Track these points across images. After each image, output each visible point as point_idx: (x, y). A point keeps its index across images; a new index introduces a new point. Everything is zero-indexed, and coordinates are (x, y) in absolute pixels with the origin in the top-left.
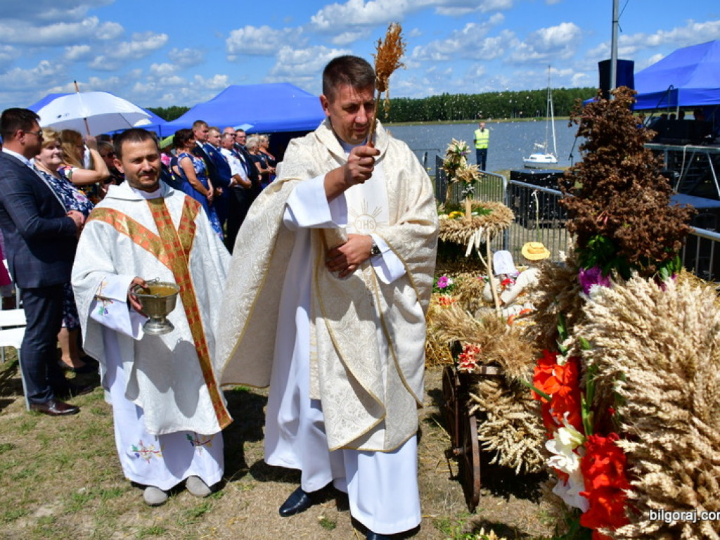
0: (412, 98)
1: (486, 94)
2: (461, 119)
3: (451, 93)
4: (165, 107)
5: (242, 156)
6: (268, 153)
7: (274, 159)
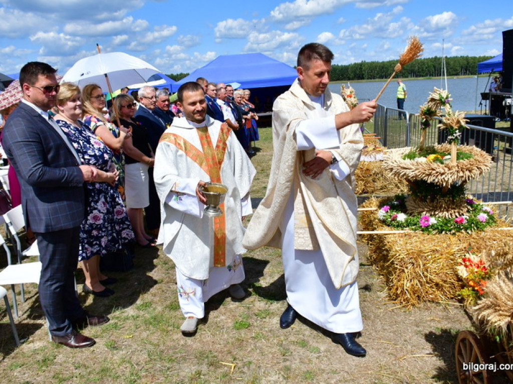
0: (340, 65)
2: (374, 79)
3: (366, 61)
4: (175, 74)
6: (249, 103)
7: (253, 107)
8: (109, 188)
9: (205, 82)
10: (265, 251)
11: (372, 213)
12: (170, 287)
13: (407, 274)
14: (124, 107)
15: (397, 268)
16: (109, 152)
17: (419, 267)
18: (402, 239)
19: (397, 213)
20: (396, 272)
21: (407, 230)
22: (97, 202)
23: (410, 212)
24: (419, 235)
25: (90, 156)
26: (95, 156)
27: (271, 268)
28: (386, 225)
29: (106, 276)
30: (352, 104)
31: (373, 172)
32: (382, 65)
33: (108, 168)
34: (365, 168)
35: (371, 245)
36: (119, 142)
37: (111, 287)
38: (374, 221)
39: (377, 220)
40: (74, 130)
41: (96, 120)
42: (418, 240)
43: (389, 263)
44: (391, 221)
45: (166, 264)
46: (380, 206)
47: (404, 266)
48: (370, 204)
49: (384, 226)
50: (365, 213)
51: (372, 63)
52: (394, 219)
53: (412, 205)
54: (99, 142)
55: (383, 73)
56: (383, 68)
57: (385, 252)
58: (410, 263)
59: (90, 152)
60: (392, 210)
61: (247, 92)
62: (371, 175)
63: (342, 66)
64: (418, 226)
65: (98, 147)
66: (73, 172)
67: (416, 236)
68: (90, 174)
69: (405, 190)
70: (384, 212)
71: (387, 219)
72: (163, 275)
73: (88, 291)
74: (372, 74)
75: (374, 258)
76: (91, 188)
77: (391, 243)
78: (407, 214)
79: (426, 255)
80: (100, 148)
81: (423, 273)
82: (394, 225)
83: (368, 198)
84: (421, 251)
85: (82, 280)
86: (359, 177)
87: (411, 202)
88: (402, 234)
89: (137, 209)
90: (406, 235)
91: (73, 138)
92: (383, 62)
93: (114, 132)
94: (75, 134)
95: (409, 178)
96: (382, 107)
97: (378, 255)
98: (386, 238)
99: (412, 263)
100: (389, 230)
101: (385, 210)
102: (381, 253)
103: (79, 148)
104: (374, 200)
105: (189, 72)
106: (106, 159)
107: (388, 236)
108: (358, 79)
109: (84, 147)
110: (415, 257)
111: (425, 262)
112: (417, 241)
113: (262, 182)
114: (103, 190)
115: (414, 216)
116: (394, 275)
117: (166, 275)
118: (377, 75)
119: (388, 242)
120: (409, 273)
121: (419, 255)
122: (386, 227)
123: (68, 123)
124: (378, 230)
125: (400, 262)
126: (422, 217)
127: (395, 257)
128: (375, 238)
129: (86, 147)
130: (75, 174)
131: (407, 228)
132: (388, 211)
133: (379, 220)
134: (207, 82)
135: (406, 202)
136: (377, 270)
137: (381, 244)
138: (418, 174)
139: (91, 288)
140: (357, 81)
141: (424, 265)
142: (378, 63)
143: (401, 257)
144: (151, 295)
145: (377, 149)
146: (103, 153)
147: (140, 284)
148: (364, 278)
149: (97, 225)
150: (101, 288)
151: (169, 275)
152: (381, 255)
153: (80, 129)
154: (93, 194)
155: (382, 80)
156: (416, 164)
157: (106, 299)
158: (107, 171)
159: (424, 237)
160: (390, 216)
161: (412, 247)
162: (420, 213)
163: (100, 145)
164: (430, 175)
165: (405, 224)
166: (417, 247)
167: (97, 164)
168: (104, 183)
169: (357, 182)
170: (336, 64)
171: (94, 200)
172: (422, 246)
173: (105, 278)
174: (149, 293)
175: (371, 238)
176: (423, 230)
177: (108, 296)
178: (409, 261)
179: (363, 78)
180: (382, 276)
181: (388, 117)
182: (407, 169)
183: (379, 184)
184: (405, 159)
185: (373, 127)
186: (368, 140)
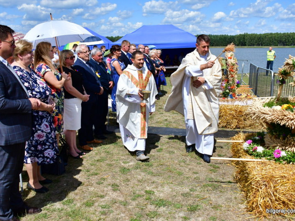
0: (229, 35)
1: (266, 34)
2: (253, 46)
3: (249, 33)
4: (114, 36)
5: (147, 60)
6: (160, 59)
7: (163, 62)
8: (48, 115)
9: (128, 43)
10: (160, 167)
11: (239, 144)
12: (88, 189)
13: (261, 193)
14: (68, 58)
15: (253, 188)
16: (49, 90)
17: (270, 188)
18: (259, 166)
19: (258, 146)
20: (253, 190)
21: (264, 160)
22: (40, 125)
23: (267, 146)
24: (272, 164)
25: (37, 92)
26: (40, 92)
27: (163, 180)
28: (248, 154)
29: (45, 177)
30: (232, 64)
31: (245, 113)
32: (259, 36)
33: (48, 101)
34: (239, 110)
35: (237, 168)
36: (61, 84)
37: (47, 186)
38: (240, 150)
39: (242, 150)
40: (26, 74)
42: (271, 167)
43: (248, 183)
44: (252, 152)
45: (88, 171)
46: (246, 140)
47: (259, 187)
48: (238, 137)
49: (247, 155)
50: (235, 144)
51: (252, 35)
52: (255, 150)
53: (269, 140)
54: (43, 82)
56: (260, 38)
57: (246, 175)
58: (264, 185)
59: (36, 89)
60: (253, 144)
61: (159, 52)
62: (242, 116)
63: (230, 36)
64: (272, 157)
65: (42, 86)
66: (25, 103)
67: (269, 164)
68: (36, 104)
69: (264, 129)
70: (248, 144)
71: (249, 150)
72: (85, 180)
73: (30, 188)
74: (252, 42)
75: (239, 178)
76: (36, 114)
77: (251, 168)
78: (264, 147)
79: (276, 179)
80: (43, 87)
81: (273, 193)
82: (255, 155)
83: (237, 133)
84: (272, 176)
86: (234, 116)
87: (268, 138)
88: (260, 162)
89: (72, 131)
90: (262, 163)
91: (25, 79)
92: (260, 34)
94: (26, 76)
95: (267, 121)
96: (255, 66)
97: (242, 176)
98: (247, 164)
99: (265, 185)
100: (251, 159)
101: (249, 143)
102: (244, 175)
103: (29, 87)
104: (242, 135)
105: (124, 35)
106: (47, 95)
107: (249, 163)
108: (241, 46)
109: (32, 86)
110: (268, 180)
111: (275, 185)
112: (270, 169)
113: (165, 116)
114: (45, 116)
115: (270, 149)
116: (251, 193)
117: (87, 180)
118: (255, 43)
119: (249, 168)
120: (262, 192)
121: (271, 180)
122: (248, 156)
123: (22, 68)
124: (242, 158)
125: (256, 183)
126: (275, 150)
127: (252, 179)
128: (240, 163)
129: (34, 86)
130: (27, 104)
131: (264, 158)
132: (250, 144)
133: (244, 150)
134: (130, 43)
135: (265, 138)
136: (240, 187)
137: (244, 169)
138: (273, 118)
139: (33, 186)
140: (240, 47)
141: (274, 187)
142: (256, 35)
143: (257, 179)
144: (74, 194)
145: (248, 97)
146: (45, 91)
147: (67, 185)
148: (230, 193)
149: (41, 141)
150: (40, 186)
151: (89, 180)
152: (243, 176)
153: (30, 73)
154: (37, 119)
155: (259, 47)
156: (272, 111)
157: (42, 194)
158: (47, 103)
159: (276, 165)
160: (252, 148)
161: (266, 173)
162: (274, 147)
163: (43, 84)
164: (282, 119)
165: (262, 155)
166: (270, 173)
167: (41, 98)
168: (45, 111)
169: (232, 120)
170: (227, 35)
171: (38, 123)
172: (274, 173)
173: (43, 179)
174: (73, 192)
175: (237, 163)
176: (275, 160)
177: (43, 192)
178: (262, 183)
179: (245, 45)
180: (243, 192)
181: (259, 74)
182: (265, 114)
183: (248, 123)
184: (264, 107)
185: (248, 80)
186: (243, 89)
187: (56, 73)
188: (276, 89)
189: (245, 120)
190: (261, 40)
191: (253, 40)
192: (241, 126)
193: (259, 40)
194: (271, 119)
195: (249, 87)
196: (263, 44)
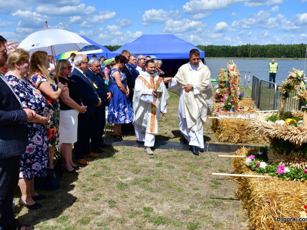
0: (231, 46)
1: (269, 45)
2: (256, 57)
3: (251, 44)
4: (112, 45)
6: (160, 70)
7: (163, 73)
8: (42, 127)
9: (128, 53)
10: (159, 182)
11: (242, 159)
12: (84, 206)
13: (264, 210)
14: (66, 68)
15: (256, 205)
16: (45, 101)
17: (273, 206)
18: (262, 182)
19: (260, 162)
20: (256, 208)
21: (267, 176)
23: (270, 161)
24: (275, 180)
26: (35, 104)
27: (162, 196)
28: (251, 170)
29: (38, 193)
30: (234, 76)
31: (247, 127)
34: (241, 124)
35: (239, 184)
36: (57, 94)
37: (40, 202)
38: (242, 166)
39: (245, 166)
40: (21, 84)
41: (41, 77)
42: (274, 184)
43: (251, 200)
44: (255, 167)
45: (84, 187)
46: (248, 155)
47: (262, 204)
48: (241, 152)
49: (250, 170)
50: (237, 159)
51: (255, 46)
52: (258, 166)
53: (272, 156)
55: (262, 53)
56: (263, 49)
57: (249, 191)
58: (266, 202)
59: (32, 101)
60: (256, 159)
61: (160, 62)
62: (245, 130)
63: (233, 46)
64: (275, 173)
65: (38, 97)
66: (21, 114)
67: (273, 181)
68: (31, 115)
69: (267, 144)
70: (250, 160)
71: (252, 166)
72: (81, 195)
73: (22, 204)
74: (254, 54)
75: (241, 194)
76: (30, 127)
77: (253, 185)
78: (267, 163)
79: (280, 196)
80: (39, 98)
81: (277, 211)
82: (257, 171)
83: (239, 147)
84: (276, 193)
85: (19, 195)
86: (236, 130)
87: (271, 153)
88: (263, 178)
90: (265, 179)
91: (21, 90)
92: (264, 46)
93: (53, 87)
94: (22, 87)
95: (270, 135)
96: (258, 78)
97: (244, 193)
98: (250, 180)
99: (268, 202)
100: (253, 175)
101: (251, 159)
102: (246, 192)
103: (25, 98)
104: (244, 150)
105: (123, 45)
106: (43, 106)
107: (252, 179)
108: (244, 57)
109: (28, 97)
110: (271, 197)
111: (279, 202)
112: (273, 185)
113: (164, 129)
114: (39, 129)
115: (273, 165)
116: (254, 210)
117: (82, 195)
118: (258, 54)
119: (252, 184)
120: (265, 210)
121: (274, 197)
122: (251, 172)
124: (244, 174)
125: (259, 200)
126: (279, 166)
127: (255, 196)
128: (242, 179)
129: (30, 97)
130: (22, 115)
131: (267, 174)
132: (253, 159)
133: (246, 165)
135: (268, 153)
136: (243, 204)
137: (246, 185)
138: (277, 133)
139: (25, 202)
140: (243, 58)
141: (278, 204)
142: (259, 46)
143: (260, 197)
144: (68, 211)
145: (251, 110)
146: (41, 102)
147: (62, 201)
148: (232, 210)
149: (31, 155)
150: (33, 202)
151: (85, 196)
152: (246, 193)
153: (25, 83)
154: (31, 131)
155: (262, 58)
156: (275, 125)
157: (35, 211)
159: (280, 182)
160: (255, 163)
161: (269, 189)
162: (277, 163)
163: (39, 95)
164: (286, 134)
165: (265, 171)
166: (273, 189)
167: (36, 110)
168: (40, 124)
169: (235, 134)
170: (229, 45)
171: (31, 136)
172: (277, 189)
173: (37, 194)
174: (67, 209)
175: (240, 179)
176: (279, 177)
178: (265, 201)
179: (248, 56)
180: (245, 210)
181: (262, 86)
182: (268, 128)
183: (251, 137)
184: (268, 121)
185: (251, 93)
186: (246, 102)
187: (52, 84)
188: (280, 103)
189: (247, 134)
190: (264, 51)
191: (256, 52)
192: (244, 140)
193: (261, 51)
194: (274, 134)
195: (252, 100)
196: (266, 56)
